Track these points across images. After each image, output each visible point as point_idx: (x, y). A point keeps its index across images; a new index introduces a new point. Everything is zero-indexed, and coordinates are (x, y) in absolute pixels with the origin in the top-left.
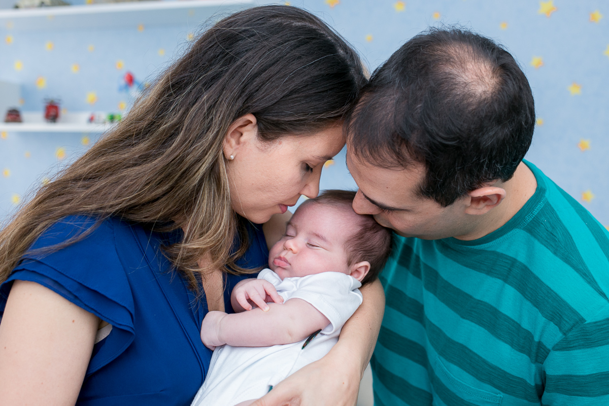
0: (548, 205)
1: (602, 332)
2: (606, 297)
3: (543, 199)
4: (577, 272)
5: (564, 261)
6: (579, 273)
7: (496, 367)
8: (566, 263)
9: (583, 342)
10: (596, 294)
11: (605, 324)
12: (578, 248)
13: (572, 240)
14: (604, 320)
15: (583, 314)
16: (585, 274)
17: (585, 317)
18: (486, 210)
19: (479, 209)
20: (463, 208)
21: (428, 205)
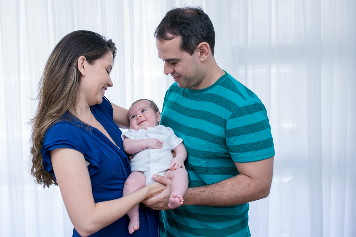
2: (246, 100)
10: (243, 99)
18: (206, 57)
19: (204, 57)
20: (198, 58)
21: (186, 55)
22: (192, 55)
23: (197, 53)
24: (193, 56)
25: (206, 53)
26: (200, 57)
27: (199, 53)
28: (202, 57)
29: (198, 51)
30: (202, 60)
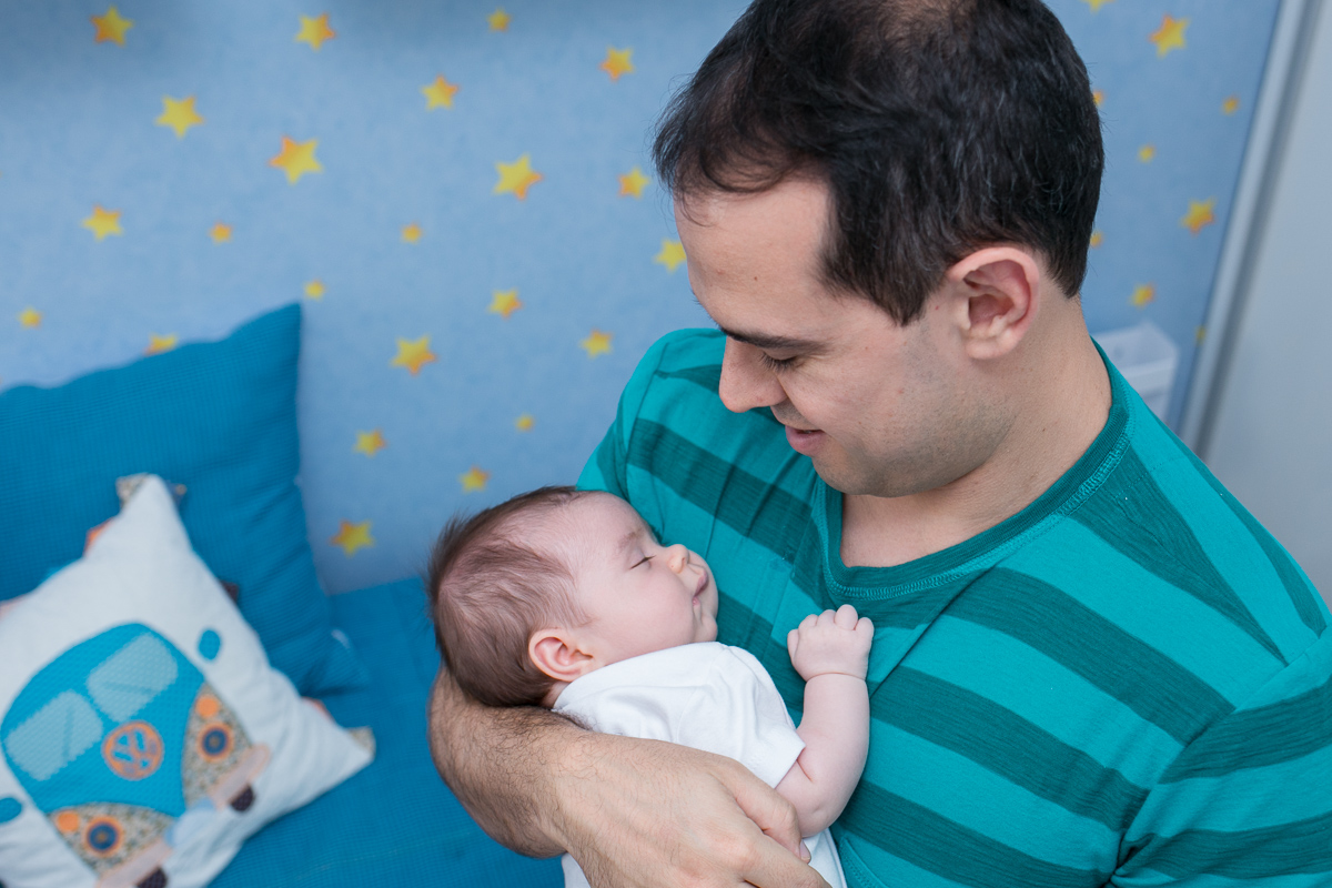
0: (1131, 456)
1: (1269, 733)
2: (1280, 654)
3: (1121, 445)
4: (1209, 604)
5: (1178, 586)
6: (1215, 607)
7: (994, 842)
8: (1182, 588)
9: (1226, 760)
10: (1257, 646)
11: (1277, 715)
12: (1209, 555)
13: (1193, 537)
14: (1276, 706)
15: (1228, 692)
16: (1228, 607)
17: (1232, 701)
18: (1010, 338)
19: (994, 338)
20: (955, 339)
21: (862, 321)
22: (905, 321)
23: (946, 314)
24: (914, 328)
25: (1012, 316)
26: (965, 337)
27: (964, 309)
28: (980, 331)
29: (957, 295)
30: (981, 350)
